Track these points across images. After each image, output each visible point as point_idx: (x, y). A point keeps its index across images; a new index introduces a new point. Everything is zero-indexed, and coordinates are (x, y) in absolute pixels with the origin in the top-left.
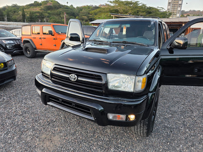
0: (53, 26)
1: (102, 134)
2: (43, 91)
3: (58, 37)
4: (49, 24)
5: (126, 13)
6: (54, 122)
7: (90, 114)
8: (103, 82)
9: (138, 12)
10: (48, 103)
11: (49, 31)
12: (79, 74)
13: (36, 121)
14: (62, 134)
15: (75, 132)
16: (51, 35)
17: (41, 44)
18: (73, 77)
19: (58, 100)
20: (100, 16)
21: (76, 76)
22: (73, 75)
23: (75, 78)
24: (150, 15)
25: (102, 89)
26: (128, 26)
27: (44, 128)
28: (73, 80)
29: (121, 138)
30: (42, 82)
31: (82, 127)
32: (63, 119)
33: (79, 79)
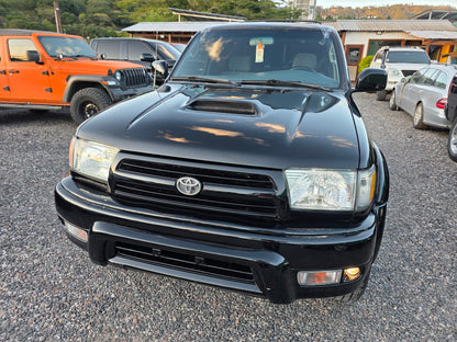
0: (39, 38)
1: (246, 312)
2: (94, 230)
3: (56, 66)
4: (24, 34)
5: (206, 8)
6: (114, 300)
7: (251, 277)
8: (279, 193)
9: (232, 8)
10: (111, 260)
11: (30, 52)
12: (203, 176)
13: (62, 306)
14: (147, 332)
15: (180, 320)
16: (34, 63)
17: (8, 89)
18: (188, 185)
19: (149, 250)
20: (145, 15)
21: (197, 182)
22: (189, 179)
23: (193, 188)
24: (258, 14)
25: (273, 211)
26: (270, 41)
27: (93, 325)
28: (188, 193)
29: (295, 315)
30: (89, 204)
31: (192, 303)
32: (135, 288)
33: (206, 188)
